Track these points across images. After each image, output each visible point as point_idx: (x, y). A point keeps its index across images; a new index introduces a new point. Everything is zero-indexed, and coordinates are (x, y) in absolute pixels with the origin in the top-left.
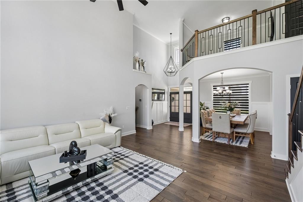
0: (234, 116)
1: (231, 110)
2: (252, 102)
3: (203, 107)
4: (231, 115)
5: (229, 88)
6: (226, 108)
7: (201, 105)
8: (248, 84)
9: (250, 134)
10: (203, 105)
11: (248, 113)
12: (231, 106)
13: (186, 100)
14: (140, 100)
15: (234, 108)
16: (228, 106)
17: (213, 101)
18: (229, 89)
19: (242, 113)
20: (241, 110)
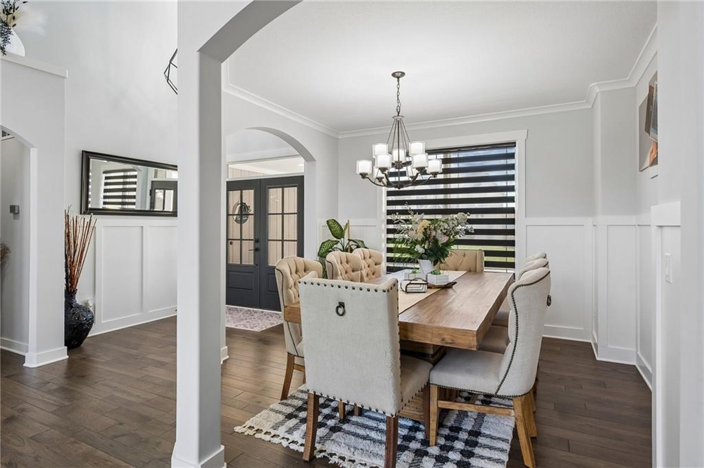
0: (449, 286)
1: (437, 253)
2: (526, 217)
3: (345, 241)
4: (434, 280)
5: (445, 161)
6: (415, 243)
7: (337, 230)
8: (513, 144)
9: (517, 404)
10: (342, 236)
11: (512, 265)
12: (434, 233)
13: (283, 214)
14: (13, 209)
15: (448, 244)
16: (420, 236)
17: (385, 217)
18: (443, 166)
19: (488, 264)
20: (488, 253)
